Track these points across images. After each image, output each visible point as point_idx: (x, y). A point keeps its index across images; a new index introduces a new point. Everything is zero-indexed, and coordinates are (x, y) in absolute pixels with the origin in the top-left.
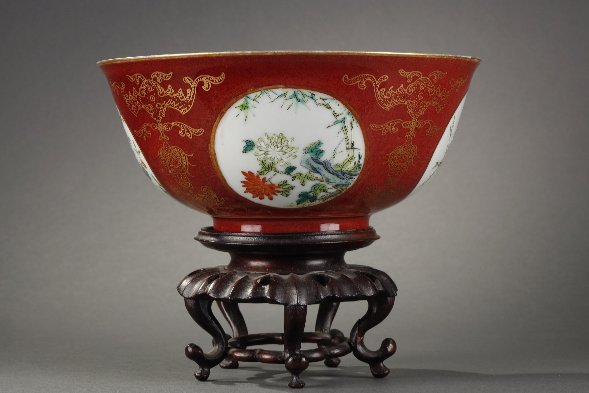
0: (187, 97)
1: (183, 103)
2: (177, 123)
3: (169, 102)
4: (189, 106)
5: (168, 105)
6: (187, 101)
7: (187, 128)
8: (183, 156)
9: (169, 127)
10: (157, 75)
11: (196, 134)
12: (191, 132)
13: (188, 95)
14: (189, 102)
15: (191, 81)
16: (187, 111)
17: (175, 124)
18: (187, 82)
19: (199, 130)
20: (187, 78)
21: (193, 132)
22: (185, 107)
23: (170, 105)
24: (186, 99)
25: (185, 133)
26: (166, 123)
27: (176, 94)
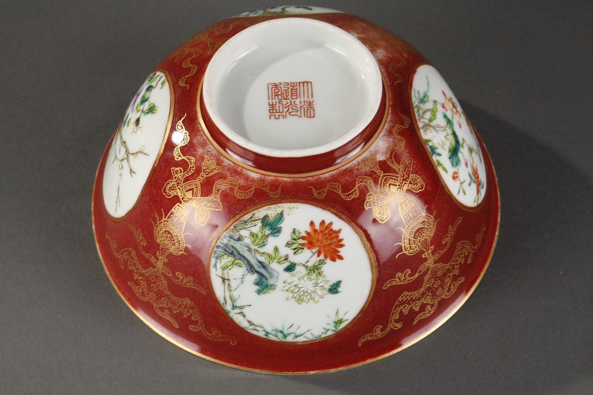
0: (399, 311)
1: (405, 303)
2: (412, 279)
3: (419, 294)
4: (397, 304)
5: (421, 291)
6: (399, 307)
7: (401, 281)
8: (407, 248)
9: (421, 269)
10: (430, 311)
11: (391, 281)
12: (397, 280)
13: (398, 313)
14: (398, 307)
15: (394, 327)
16: (400, 297)
17: (414, 277)
18: (399, 324)
19: (389, 286)
20: (398, 327)
21: (395, 281)
22: (403, 300)
23: (419, 292)
24: (401, 308)
25: (403, 276)
26: (424, 270)
27: (411, 306)
